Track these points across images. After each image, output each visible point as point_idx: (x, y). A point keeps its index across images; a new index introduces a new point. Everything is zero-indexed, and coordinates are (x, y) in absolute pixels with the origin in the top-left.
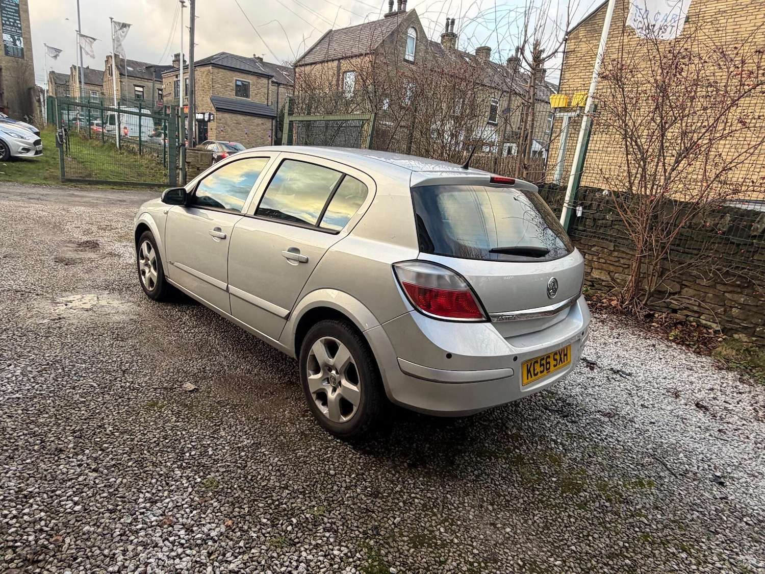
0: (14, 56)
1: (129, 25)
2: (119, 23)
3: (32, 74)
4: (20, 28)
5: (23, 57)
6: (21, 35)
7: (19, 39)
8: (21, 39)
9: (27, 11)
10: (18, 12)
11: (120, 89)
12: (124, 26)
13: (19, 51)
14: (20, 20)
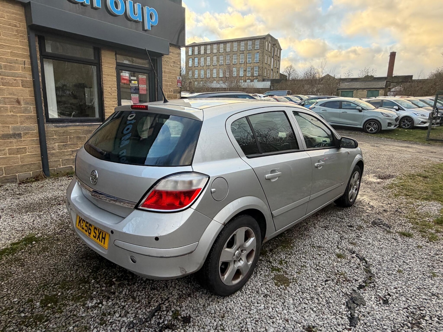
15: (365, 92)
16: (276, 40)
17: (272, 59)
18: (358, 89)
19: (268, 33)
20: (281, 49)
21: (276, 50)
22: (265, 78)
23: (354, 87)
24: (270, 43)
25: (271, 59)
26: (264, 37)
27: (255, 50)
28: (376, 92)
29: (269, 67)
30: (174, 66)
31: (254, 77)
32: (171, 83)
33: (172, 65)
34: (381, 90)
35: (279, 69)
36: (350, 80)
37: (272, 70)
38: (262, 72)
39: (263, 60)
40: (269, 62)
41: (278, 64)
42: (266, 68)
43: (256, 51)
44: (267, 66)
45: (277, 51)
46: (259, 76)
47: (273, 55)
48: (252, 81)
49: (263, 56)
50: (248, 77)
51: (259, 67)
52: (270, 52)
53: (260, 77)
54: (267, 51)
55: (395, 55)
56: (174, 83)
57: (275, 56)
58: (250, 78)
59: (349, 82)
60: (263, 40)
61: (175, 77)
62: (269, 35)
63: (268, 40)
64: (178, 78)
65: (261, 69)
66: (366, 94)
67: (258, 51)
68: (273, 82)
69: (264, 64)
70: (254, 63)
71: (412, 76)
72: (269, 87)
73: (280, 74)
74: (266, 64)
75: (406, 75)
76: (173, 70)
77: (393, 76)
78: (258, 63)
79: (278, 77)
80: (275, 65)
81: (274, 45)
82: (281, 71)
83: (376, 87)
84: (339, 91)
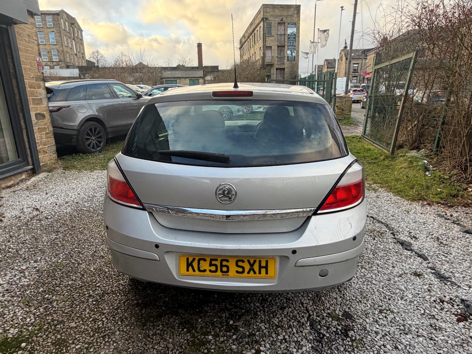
0: (291, 61)
1: (329, 30)
2: (323, 31)
3: (298, 68)
4: (295, 46)
5: (294, 60)
6: (295, 49)
7: (294, 52)
8: (295, 51)
9: (299, 37)
10: (295, 38)
11: (345, 68)
12: (325, 31)
13: (293, 57)
14: (295, 42)
15: (187, 81)
16: (74, 19)
17: (73, 41)
18: (180, 78)
19: (62, 9)
20: (82, 31)
21: (76, 31)
22: (69, 64)
23: (176, 76)
24: (66, 21)
25: (71, 42)
26: (57, 12)
27: (48, 28)
28: (197, 81)
29: (71, 51)
30: (29, 41)
31: (54, 63)
32: (30, 67)
33: (27, 39)
34: (201, 79)
35: (83, 54)
36: (171, 69)
37: (76, 55)
38: (64, 57)
39: (62, 42)
40: (70, 45)
41: (82, 47)
42: (68, 52)
43: (50, 30)
44: (69, 50)
45: (78, 32)
46: (60, 61)
47: (73, 36)
48: (52, 68)
49: (60, 36)
50: (45, 63)
51: (58, 51)
52: (69, 33)
53: (63, 62)
54: (65, 30)
55: (201, 46)
56: (34, 66)
57: (76, 38)
58: (49, 63)
59: (170, 70)
60: (56, 16)
61: (34, 57)
62: (63, 11)
63: (64, 17)
64: (38, 59)
65: (61, 53)
66: (189, 83)
67: (52, 30)
68: (81, 68)
69: (64, 47)
70: (50, 45)
71: (217, 67)
72: (78, 76)
73: (87, 60)
74: (67, 47)
75: (213, 65)
76: (30, 47)
77: (203, 66)
78: (56, 45)
79: (85, 64)
80: (79, 49)
81: (72, 24)
82: (87, 57)
83: (196, 76)
84: (164, 80)
